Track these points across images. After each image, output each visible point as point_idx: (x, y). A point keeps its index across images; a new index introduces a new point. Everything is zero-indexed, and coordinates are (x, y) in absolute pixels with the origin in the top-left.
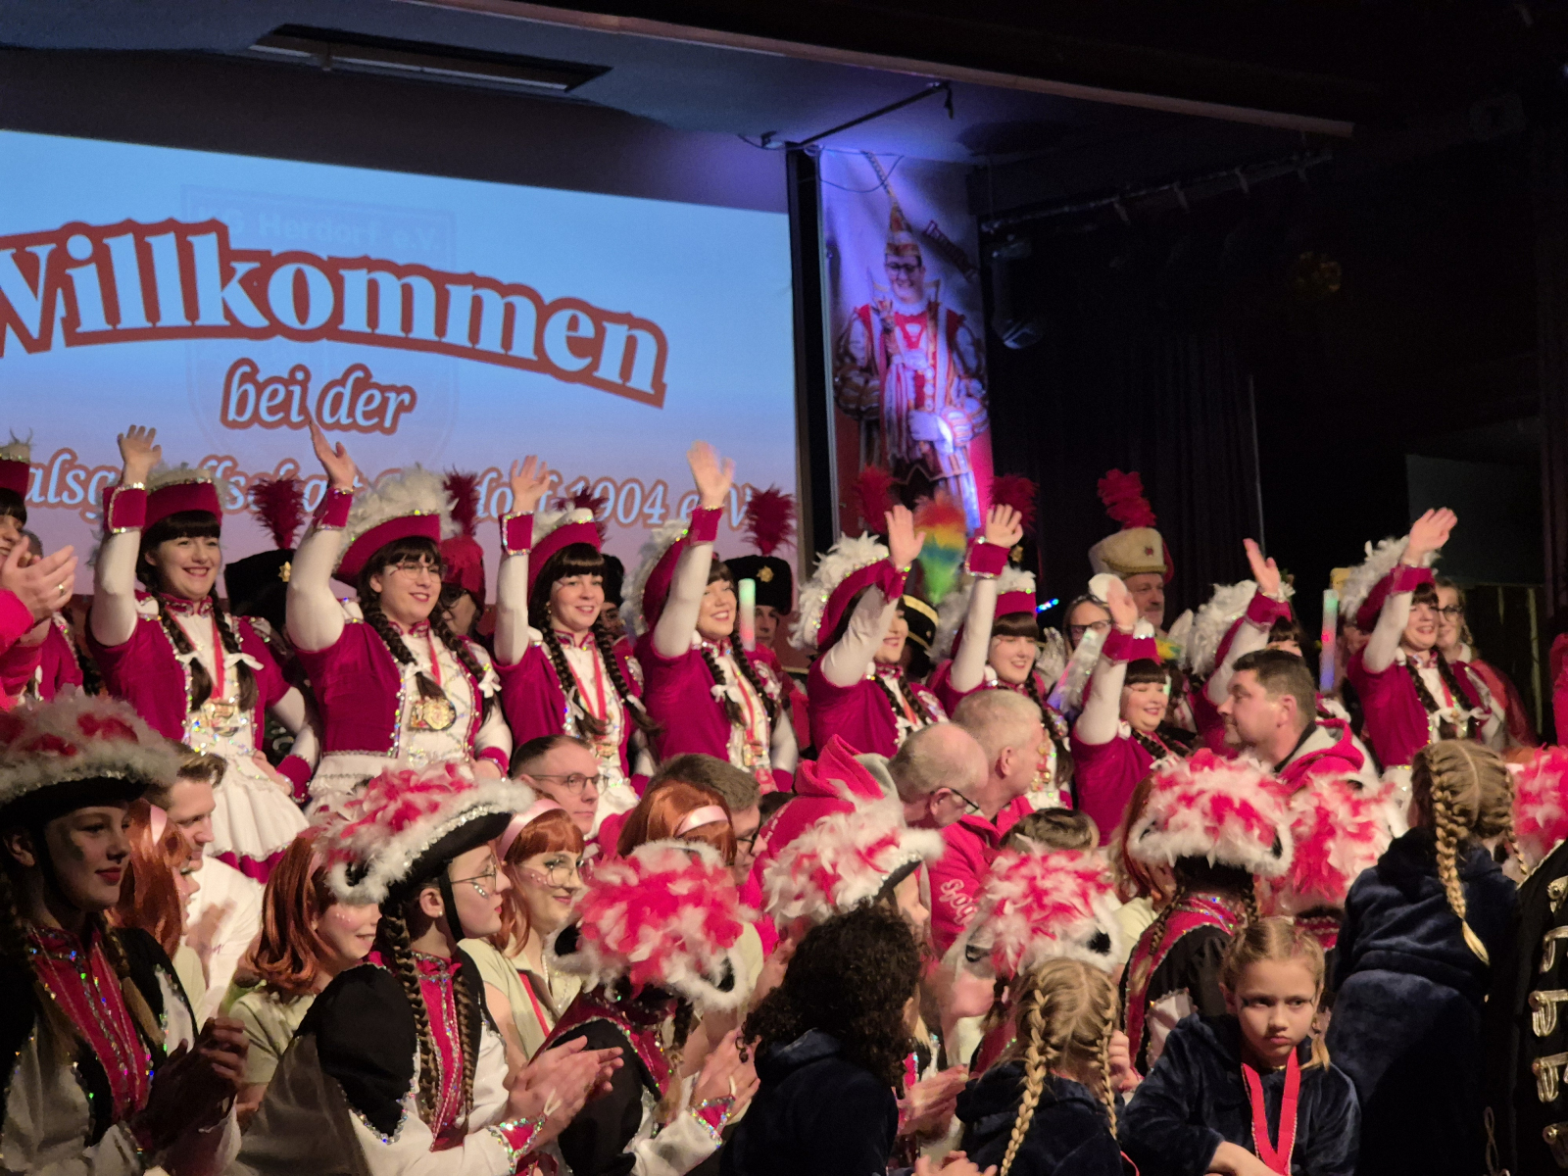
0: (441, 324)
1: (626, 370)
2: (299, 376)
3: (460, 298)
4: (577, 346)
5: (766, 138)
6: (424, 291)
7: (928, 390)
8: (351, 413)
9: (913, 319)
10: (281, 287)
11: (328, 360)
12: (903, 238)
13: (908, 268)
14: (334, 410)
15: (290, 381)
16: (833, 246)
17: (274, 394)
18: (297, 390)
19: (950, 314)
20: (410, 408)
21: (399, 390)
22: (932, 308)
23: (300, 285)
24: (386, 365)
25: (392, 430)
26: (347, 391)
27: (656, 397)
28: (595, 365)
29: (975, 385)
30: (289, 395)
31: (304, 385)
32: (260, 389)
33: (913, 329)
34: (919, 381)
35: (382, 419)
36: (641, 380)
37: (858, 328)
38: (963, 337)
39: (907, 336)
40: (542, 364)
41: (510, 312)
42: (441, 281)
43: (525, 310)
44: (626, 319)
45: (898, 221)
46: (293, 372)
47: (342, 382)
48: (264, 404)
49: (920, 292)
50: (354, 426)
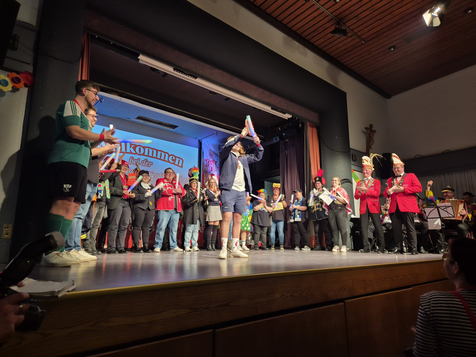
0: (157, 156)
1: (178, 163)
2: (139, 159)
3: (159, 153)
4: (173, 160)
5: (196, 138)
6: (155, 152)
7: (213, 169)
8: (145, 164)
9: (212, 161)
10: (137, 149)
11: (143, 158)
12: (211, 152)
13: (211, 156)
14: (143, 164)
15: (138, 160)
16: (203, 152)
17: (136, 161)
18: (138, 161)
19: (216, 161)
20: (152, 165)
21: (151, 162)
22: (214, 160)
23: (140, 149)
24: (150, 159)
25: (150, 167)
26: (145, 162)
27: (182, 167)
28: (175, 162)
29: (218, 169)
30: (137, 161)
31: (139, 160)
32: (134, 160)
33: (211, 162)
34: (212, 168)
35: (149, 165)
36: (180, 165)
37: (205, 161)
38: (217, 164)
39: (211, 163)
40: (168, 161)
41: (165, 155)
42: (157, 151)
43: (167, 155)
44: (179, 158)
45: (211, 150)
46: (138, 159)
47: (144, 161)
48: (134, 162)
49: (213, 158)
50: (145, 166)
